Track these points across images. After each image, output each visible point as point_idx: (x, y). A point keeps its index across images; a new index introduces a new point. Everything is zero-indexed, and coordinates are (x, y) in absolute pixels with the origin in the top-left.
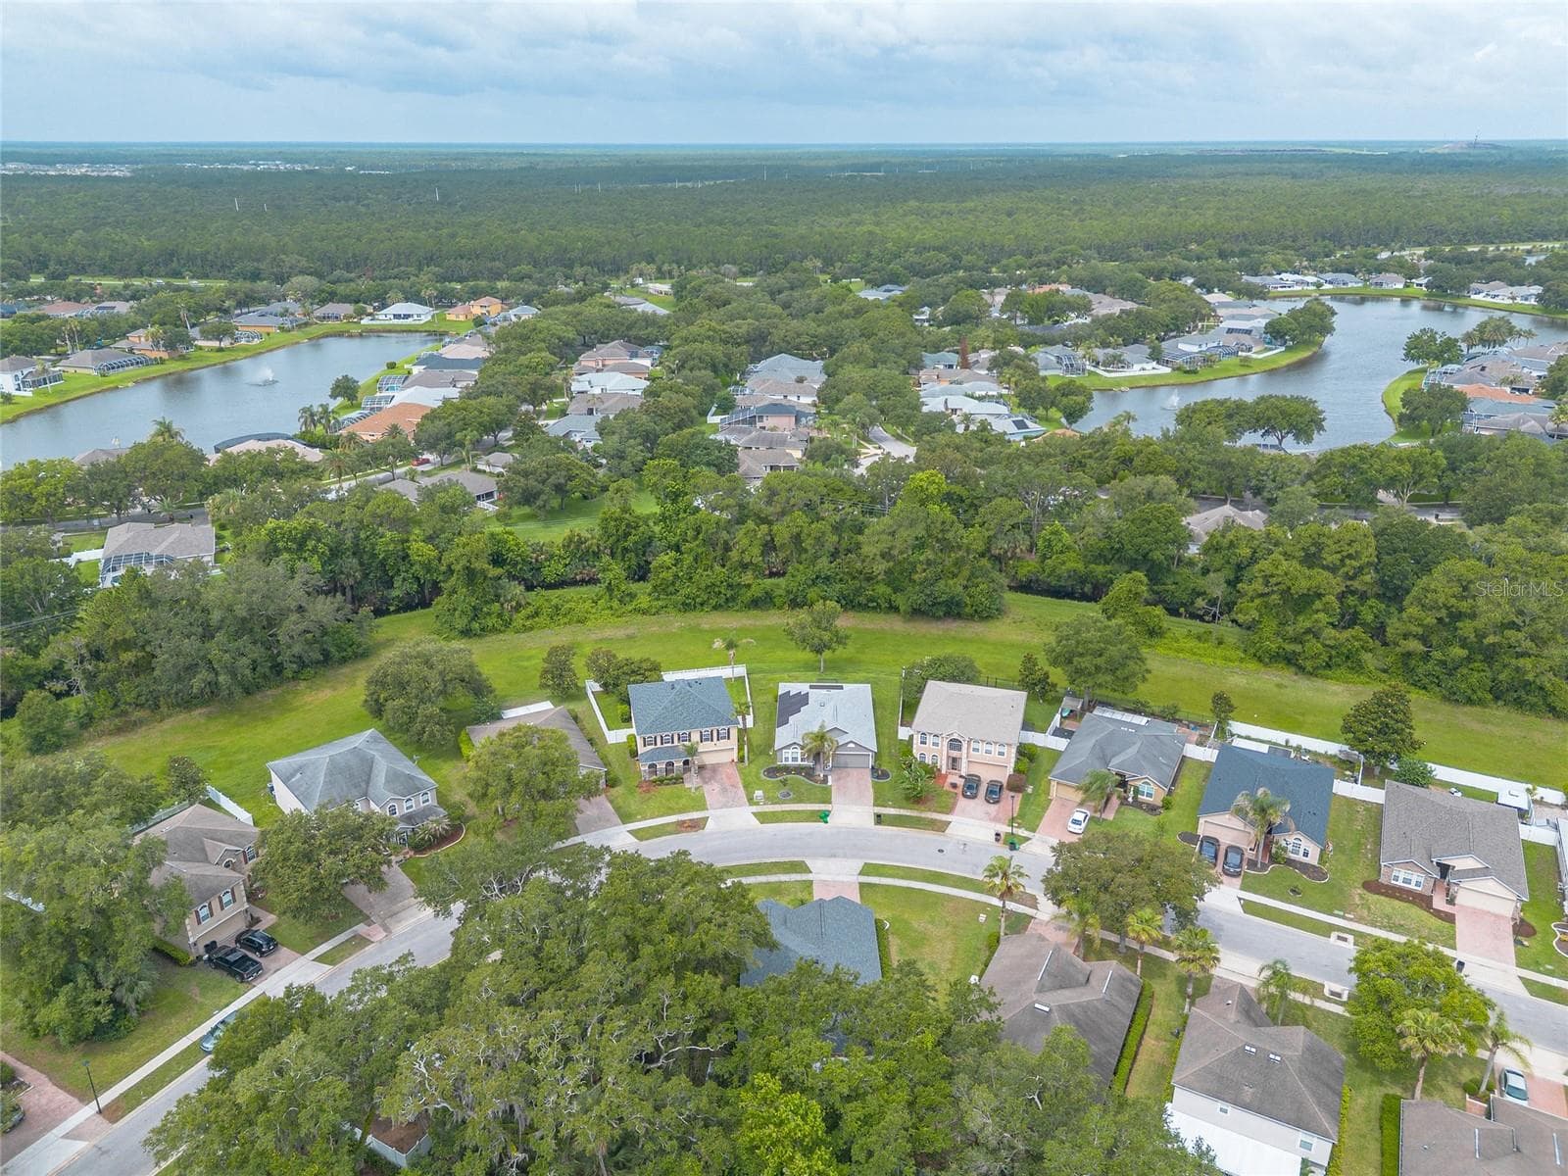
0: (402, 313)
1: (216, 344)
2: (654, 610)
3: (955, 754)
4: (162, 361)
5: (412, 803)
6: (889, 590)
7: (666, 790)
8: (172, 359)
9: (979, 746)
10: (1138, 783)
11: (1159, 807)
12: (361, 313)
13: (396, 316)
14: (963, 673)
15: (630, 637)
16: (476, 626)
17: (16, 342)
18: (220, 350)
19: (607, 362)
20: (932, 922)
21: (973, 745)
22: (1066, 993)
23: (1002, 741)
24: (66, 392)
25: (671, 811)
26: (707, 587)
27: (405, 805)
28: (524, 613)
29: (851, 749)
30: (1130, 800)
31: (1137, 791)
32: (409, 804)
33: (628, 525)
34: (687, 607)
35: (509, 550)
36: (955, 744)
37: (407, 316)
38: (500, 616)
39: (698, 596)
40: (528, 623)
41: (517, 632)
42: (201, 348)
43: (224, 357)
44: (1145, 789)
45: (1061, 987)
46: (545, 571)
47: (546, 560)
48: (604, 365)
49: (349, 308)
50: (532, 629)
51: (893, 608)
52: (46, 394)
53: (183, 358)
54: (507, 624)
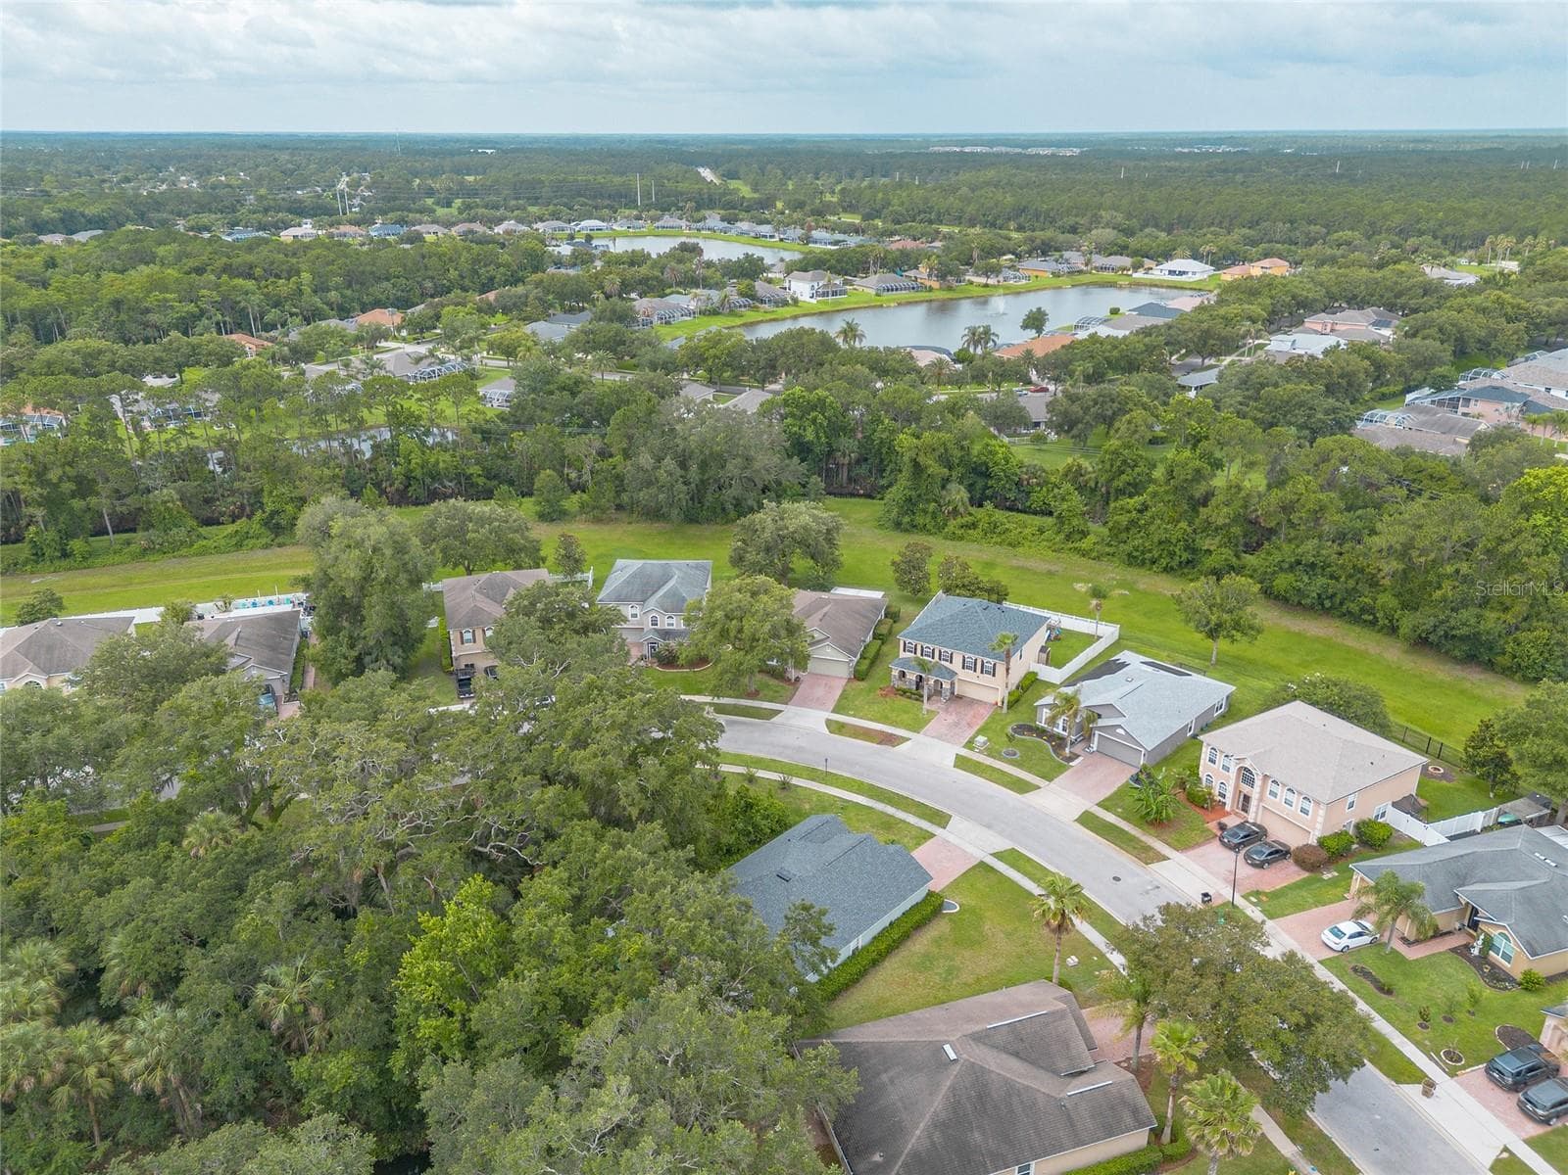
0: (1178, 269)
1: (983, 280)
2: (1094, 554)
3: (1246, 789)
4: (931, 289)
5: (674, 621)
6: (1393, 603)
7: (903, 702)
8: (941, 289)
9: (1278, 790)
10: (1494, 932)
11: (1512, 980)
12: (1136, 267)
13: (1171, 272)
14: (1348, 704)
15: (1050, 573)
16: (906, 519)
17: (833, 262)
18: (986, 286)
19: (1337, 327)
20: (1009, 935)
21: (1270, 786)
22: (1014, 1063)
23: (1310, 795)
24: (840, 303)
25: (885, 720)
26: (1160, 543)
27: (667, 621)
28: (960, 520)
29: (1119, 736)
30: (1475, 952)
31: (1489, 944)
32: (671, 621)
33: (1124, 462)
34: (1133, 560)
35: (996, 464)
36: (1246, 776)
37: (1181, 273)
38: (934, 516)
39: (1150, 551)
40: (959, 532)
41: (946, 538)
42: (971, 283)
43: (986, 292)
44: (1500, 942)
45: (1016, 1055)
46: (1034, 496)
47: (1038, 484)
48: (1332, 330)
49: (1126, 261)
50: (961, 538)
51: (1393, 630)
52: (826, 303)
53: (950, 289)
54: (940, 528)
